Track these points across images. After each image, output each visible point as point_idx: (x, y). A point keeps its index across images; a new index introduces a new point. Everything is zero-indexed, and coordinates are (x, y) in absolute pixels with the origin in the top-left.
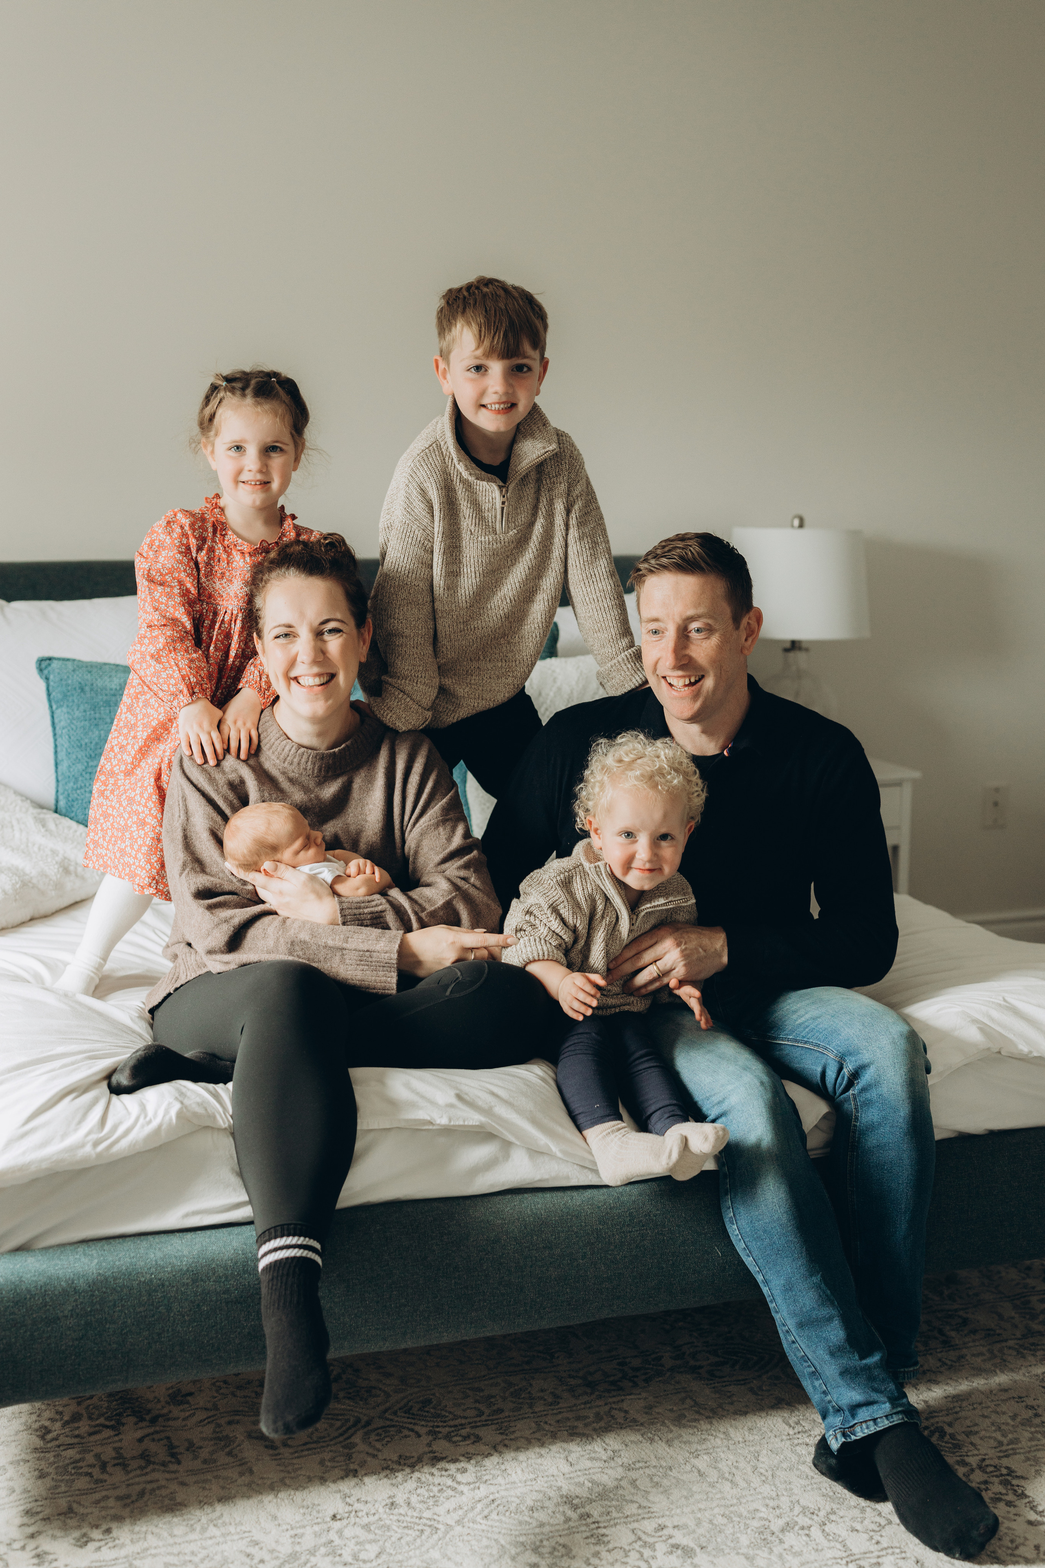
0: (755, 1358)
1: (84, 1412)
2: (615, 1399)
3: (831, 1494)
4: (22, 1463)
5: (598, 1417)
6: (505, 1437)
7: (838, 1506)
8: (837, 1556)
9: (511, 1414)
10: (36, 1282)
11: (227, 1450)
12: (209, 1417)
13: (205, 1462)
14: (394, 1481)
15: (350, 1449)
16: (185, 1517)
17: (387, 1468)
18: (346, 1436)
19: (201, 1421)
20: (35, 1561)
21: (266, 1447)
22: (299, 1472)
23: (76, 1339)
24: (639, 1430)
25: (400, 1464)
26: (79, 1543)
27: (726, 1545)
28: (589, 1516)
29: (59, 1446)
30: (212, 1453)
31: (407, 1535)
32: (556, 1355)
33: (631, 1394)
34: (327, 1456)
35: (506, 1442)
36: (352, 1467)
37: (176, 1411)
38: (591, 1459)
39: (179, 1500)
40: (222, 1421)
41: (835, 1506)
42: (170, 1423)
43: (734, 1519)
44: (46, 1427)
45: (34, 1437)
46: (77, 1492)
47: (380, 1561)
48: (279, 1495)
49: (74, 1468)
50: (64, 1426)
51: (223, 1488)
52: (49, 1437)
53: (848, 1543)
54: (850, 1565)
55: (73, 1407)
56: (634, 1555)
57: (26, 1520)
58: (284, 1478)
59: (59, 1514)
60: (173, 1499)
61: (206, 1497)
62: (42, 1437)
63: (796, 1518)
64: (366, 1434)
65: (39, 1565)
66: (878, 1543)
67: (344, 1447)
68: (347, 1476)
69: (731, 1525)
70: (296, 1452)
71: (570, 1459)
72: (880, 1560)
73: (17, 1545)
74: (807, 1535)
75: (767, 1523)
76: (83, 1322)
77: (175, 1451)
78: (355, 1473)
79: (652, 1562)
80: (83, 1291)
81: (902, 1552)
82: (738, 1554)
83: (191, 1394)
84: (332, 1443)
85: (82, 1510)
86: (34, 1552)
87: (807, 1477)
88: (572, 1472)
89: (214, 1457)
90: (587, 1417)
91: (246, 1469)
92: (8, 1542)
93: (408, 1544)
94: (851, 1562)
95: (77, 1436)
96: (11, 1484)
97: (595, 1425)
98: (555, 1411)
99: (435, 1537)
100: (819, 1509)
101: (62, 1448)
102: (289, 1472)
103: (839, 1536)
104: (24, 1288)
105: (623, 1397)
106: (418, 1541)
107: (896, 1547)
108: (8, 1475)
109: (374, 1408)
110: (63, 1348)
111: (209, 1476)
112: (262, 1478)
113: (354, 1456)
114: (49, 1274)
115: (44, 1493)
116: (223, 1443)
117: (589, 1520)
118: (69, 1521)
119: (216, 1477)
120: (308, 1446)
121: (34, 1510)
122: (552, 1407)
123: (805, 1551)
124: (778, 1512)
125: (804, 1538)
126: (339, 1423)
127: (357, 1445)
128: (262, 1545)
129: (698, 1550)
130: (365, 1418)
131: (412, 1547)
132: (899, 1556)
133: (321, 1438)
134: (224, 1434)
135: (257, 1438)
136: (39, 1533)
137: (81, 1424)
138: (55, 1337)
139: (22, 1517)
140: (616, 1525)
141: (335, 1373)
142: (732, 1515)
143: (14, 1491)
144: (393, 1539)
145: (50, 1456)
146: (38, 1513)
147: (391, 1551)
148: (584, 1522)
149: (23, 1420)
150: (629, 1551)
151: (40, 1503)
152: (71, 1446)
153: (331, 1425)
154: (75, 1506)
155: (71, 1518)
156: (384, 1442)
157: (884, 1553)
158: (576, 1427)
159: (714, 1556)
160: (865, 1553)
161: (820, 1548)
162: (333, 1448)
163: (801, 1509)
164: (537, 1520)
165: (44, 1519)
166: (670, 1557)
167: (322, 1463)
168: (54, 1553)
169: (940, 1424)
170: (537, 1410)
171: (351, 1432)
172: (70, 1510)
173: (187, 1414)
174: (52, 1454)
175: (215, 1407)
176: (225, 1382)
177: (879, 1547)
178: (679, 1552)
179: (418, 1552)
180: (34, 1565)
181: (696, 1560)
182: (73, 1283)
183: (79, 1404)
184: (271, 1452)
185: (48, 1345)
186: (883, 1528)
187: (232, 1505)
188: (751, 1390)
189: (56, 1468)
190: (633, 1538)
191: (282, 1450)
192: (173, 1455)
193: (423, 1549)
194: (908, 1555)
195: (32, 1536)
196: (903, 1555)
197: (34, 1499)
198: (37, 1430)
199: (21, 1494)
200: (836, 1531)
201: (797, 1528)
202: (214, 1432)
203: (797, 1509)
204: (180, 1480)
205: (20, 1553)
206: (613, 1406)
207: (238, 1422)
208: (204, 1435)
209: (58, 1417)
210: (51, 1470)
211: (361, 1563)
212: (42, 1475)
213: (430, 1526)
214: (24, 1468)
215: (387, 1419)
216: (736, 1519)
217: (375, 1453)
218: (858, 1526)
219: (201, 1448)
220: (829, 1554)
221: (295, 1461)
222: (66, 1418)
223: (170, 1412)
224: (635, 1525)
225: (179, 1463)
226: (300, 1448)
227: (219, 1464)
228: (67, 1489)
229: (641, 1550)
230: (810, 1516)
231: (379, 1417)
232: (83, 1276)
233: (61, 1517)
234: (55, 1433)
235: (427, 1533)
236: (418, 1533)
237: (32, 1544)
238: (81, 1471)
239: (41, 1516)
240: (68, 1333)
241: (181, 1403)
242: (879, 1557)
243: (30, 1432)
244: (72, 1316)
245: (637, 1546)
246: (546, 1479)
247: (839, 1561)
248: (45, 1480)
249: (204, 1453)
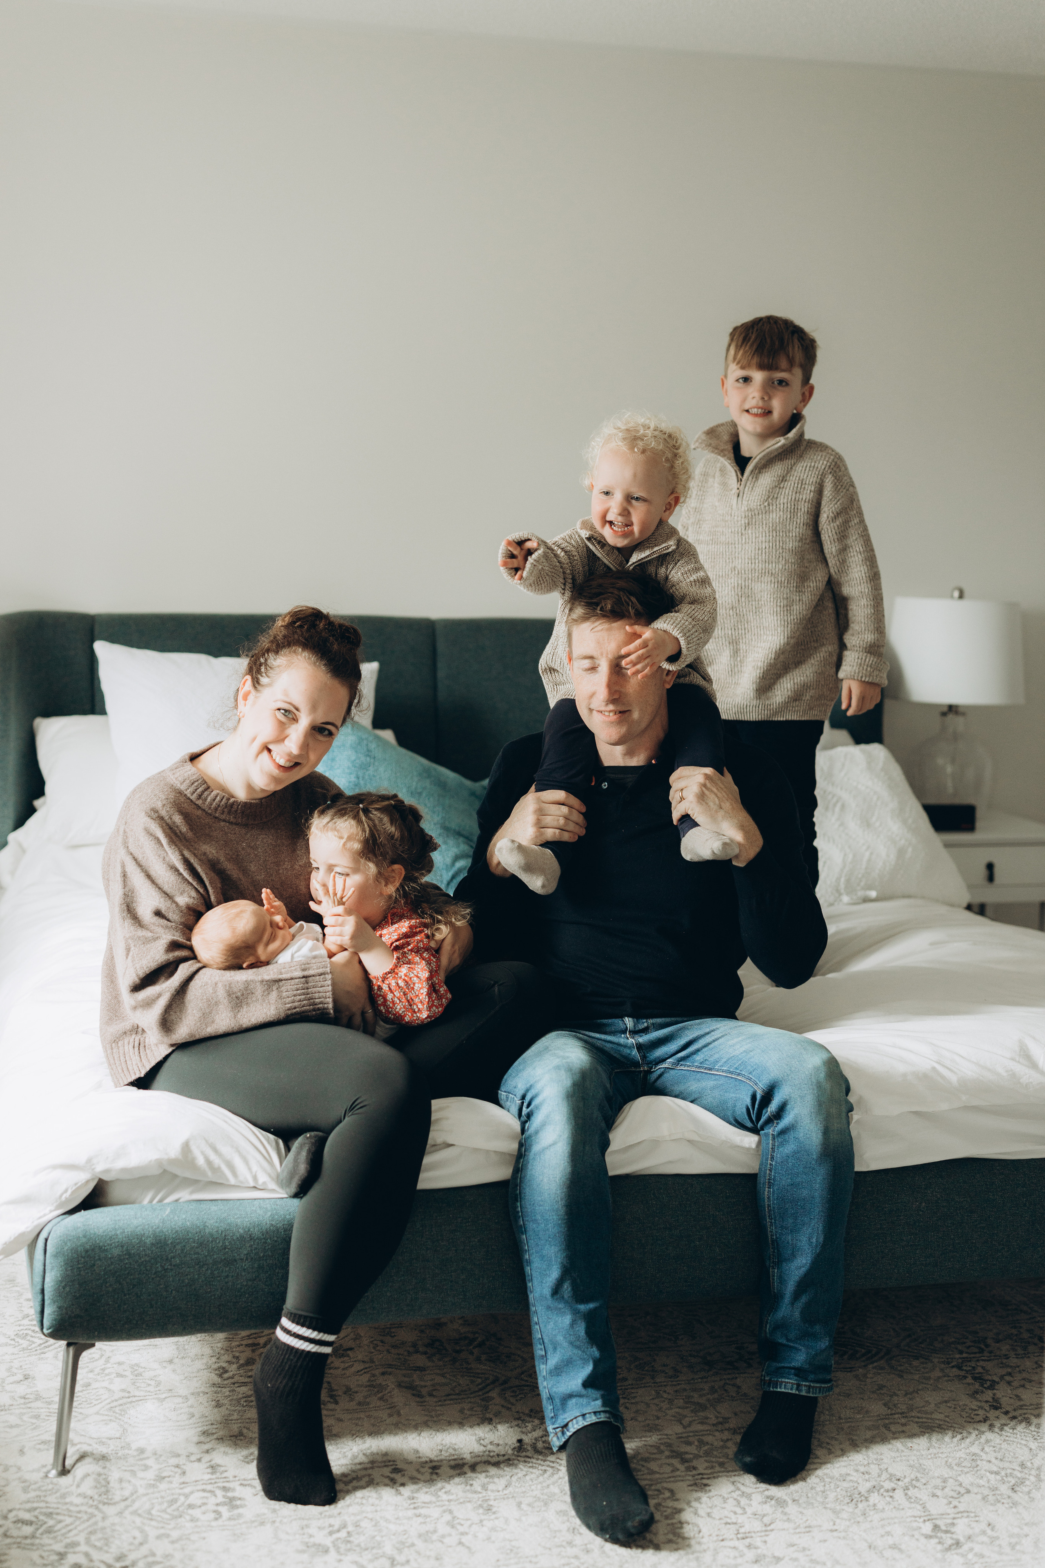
0: (863, 1351)
1: (257, 1358)
2: (729, 1376)
3: (917, 1465)
4: (201, 1395)
5: (713, 1390)
6: (627, 1401)
7: (923, 1476)
8: (916, 1515)
9: (634, 1382)
10: (218, 1227)
11: (380, 1395)
12: (366, 1368)
13: (359, 1404)
14: (524, 1430)
15: (488, 1402)
16: (339, 1446)
17: (519, 1419)
18: (483, 1391)
19: (358, 1371)
20: (209, 1470)
21: (414, 1395)
22: (441, 1417)
23: (250, 1280)
24: (748, 1403)
25: (530, 1416)
26: (246, 1460)
27: (816, 1500)
28: (695, 1468)
29: (234, 1384)
30: (365, 1397)
31: (531, 1473)
32: (680, 1337)
33: (745, 1373)
34: (466, 1406)
35: (628, 1405)
36: (488, 1416)
37: (336, 1362)
38: (702, 1423)
39: (334, 1432)
40: (377, 1372)
41: (919, 1475)
42: (331, 1371)
43: (826, 1480)
44: (223, 1368)
45: (213, 1375)
46: (247, 1421)
47: (505, 1492)
48: (422, 1434)
49: (246, 1401)
50: (239, 1368)
51: (373, 1425)
52: (226, 1376)
53: (928, 1506)
54: (927, 1523)
55: (248, 1353)
56: (731, 1501)
57: (202, 1439)
58: (427, 1421)
59: (231, 1436)
60: (330, 1431)
61: (359, 1431)
62: (220, 1376)
63: (882, 1483)
64: (503, 1390)
65: (212, 1473)
66: (955, 1507)
67: (483, 1400)
68: (483, 1423)
69: (823, 1484)
70: (439, 1401)
71: (683, 1422)
72: (955, 1521)
73: (193, 1458)
74: (891, 1497)
75: (856, 1485)
76: (256, 1265)
77: (334, 1393)
78: (490, 1421)
79: (747, 1509)
80: (257, 1238)
81: (976, 1516)
82: (825, 1508)
83: (351, 1349)
84: (472, 1396)
85: (250, 1435)
86: (209, 1464)
87: (898, 1450)
88: (685, 1433)
89: (368, 1400)
90: (702, 1389)
91: (394, 1410)
92: (187, 1454)
93: (531, 1480)
94: (928, 1520)
95: (250, 1377)
96: (192, 1410)
97: (709, 1396)
98: (674, 1383)
99: (556, 1477)
100: (905, 1476)
101: (236, 1385)
102: (432, 1417)
103: (920, 1500)
104: (207, 1231)
105: (737, 1375)
106: (541, 1479)
107: (971, 1512)
108: (189, 1403)
109: (512, 1370)
110: (239, 1286)
111: (362, 1415)
112: (408, 1420)
113: (490, 1407)
114: (229, 1221)
115: (219, 1419)
116: (376, 1390)
117: (694, 1472)
118: (239, 1442)
119: (369, 1417)
120: (450, 1397)
121: (210, 1431)
122: (672, 1379)
123: (887, 1509)
124: (867, 1476)
125: (888, 1499)
126: (479, 1380)
127: (494, 1398)
128: (406, 1473)
129: (790, 1502)
130: (503, 1378)
131: (535, 1482)
132: (973, 1519)
133: (462, 1391)
134: (378, 1382)
135: (406, 1387)
136: (213, 1449)
137: (254, 1367)
138: (232, 1276)
139: (199, 1436)
140: (718, 1477)
141: (479, 1339)
142: (825, 1477)
143: (193, 1416)
144: (520, 1475)
145: (227, 1392)
146: (213, 1434)
147: (517, 1485)
148: (689, 1473)
149: (204, 1361)
150: (728, 1498)
151: (215, 1427)
152: (244, 1384)
153: (472, 1382)
154: (245, 1431)
155: (241, 1440)
156: (518, 1398)
157: (960, 1515)
158: (693, 1397)
159: (804, 1508)
160: (943, 1515)
161: (901, 1507)
162: (472, 1400)
163: (888, 1476)
164: (648, 1469)
165: (218, 1439)
166: (764, 1506)
167: (462, 1411)
168: (225, 1466)
169: (1026, 1416)
170: (658, 1380)
171: (489, 1388)
172: (241, 1434)
173: (347, 1365)
174: (229, 1389)
175: (372, 1361)
176: (382, 1342)
177: (956, 1510)
178: (773, 1502)
179: (539, 1487)
180: (208, 1473)
181: (787, 1510)
182: (249, 1231)
183: (253, 1351)
184: (418, 1399)
185: (226, 1283)
186: (962, 1495)
187: (380, 1439)
188: (856, 1377)
189: (231, 1401)
190: (732, 1488)
191: (428, 1399)
192: (331, 1396)
193: (545, 1484)
194: (981, 1519)
195: (207, 1452)
196: (977, 1519)
197: (210, 1422)
198: (216, 1370)
199: (200, 1418)
200: (918, 1495)
201: (882, 1490)
202: (369, 1380)
203: (885, 1476)
204: (337, 1416)
205: (196, 1464)
206: (728, 1381)
207: (390, 1374)
208: (360, 1383)
209: (234, 1360)
210: (226, 1402)
211: (489, 1492)
212: (218, 1405)
213: (552, 1467)
214: (203, 1399)
215: (522, 1380)
216: (827, 1480)
217: (510, 1406)
218: (939, 1493)
219: (356, 1392)
220: (910, 1513)
221: (438, 1408)
222: (241, 1362)
223: (332, 1362)
224: (736, 1478)
225: (337, 1403)
226: (445, 1398)
227: (371, 1406)
228: (239, 1417)
229: (739, 1498)
230: (896, 1482)
231: (516, 1378)
232: (258, 1225)
233: (232, 1438)
234: (231, 1373)
235: (548, 1473)
236: (541, 1472)
237: (207, 1458)
238: (251, 1404)
239: (215, 1436)
240: (243, 1274)
241: (343, 1356)
242: (954, 1518)
243: (210, 1370)
244: (247, 1259)
245: (735, 1495)
246: (659, 1437)
247: (918, 1519)
248: (220, 1409)
249: (359, 1397)
